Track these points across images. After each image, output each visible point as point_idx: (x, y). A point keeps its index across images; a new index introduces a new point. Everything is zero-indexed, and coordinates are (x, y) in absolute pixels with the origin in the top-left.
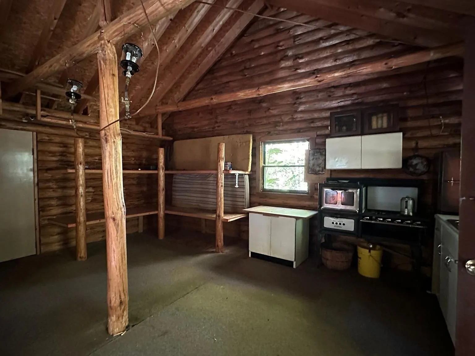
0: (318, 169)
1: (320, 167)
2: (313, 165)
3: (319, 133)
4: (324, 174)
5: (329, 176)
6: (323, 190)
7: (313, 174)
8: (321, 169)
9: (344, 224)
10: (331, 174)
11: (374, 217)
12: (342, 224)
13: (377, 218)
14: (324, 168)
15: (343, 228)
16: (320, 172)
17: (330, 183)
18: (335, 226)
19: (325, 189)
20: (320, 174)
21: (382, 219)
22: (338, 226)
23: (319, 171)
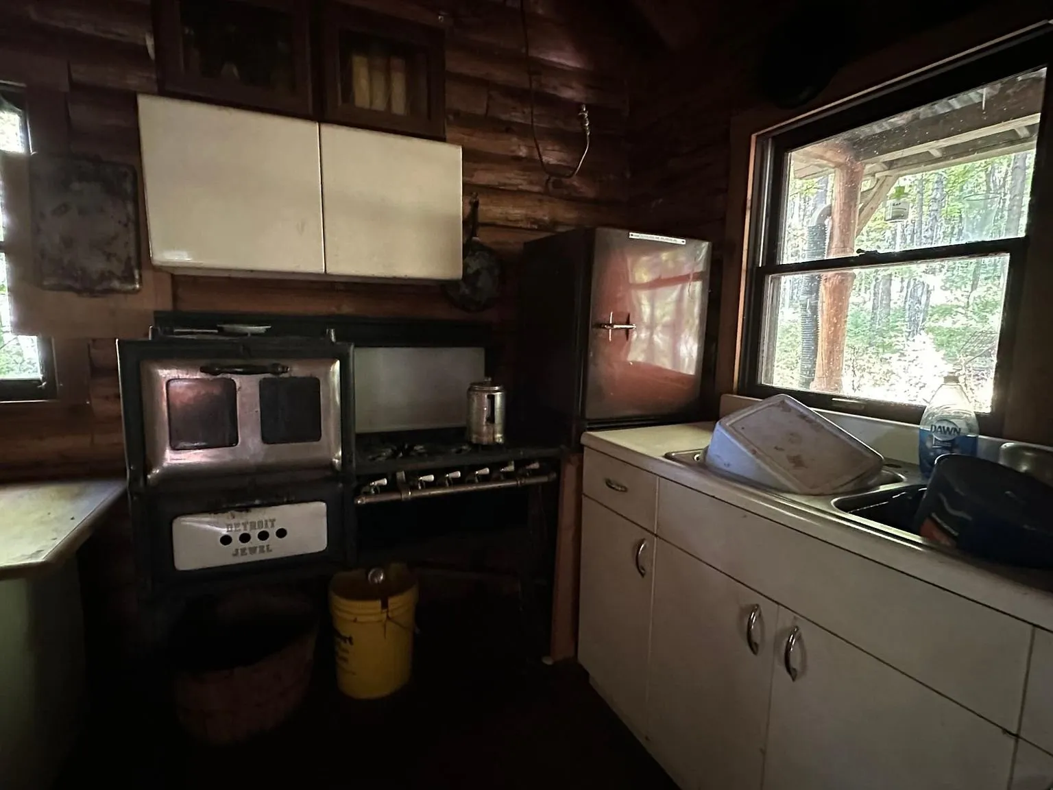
0: (97, 265)
1: (109, 256)
2: (68, 243)
3: (82, 73)
4: (135, 291)
5: (166, 304)
6: (153, 380)
7: (70, 289)
8: (117, 267)
9: (281, 533)
10: (175, 298)
11: (401, 475)
12: (272, 532)
13: (413, 475)
14: (133, 263)
15: (278, 549)
16: (116, 284)
17: (182, 333)
18: (235, 555)
19: (165, 374)
20: (112, 291)
21: (432, 478)
22: (253, 550)
23: (106, 276)
